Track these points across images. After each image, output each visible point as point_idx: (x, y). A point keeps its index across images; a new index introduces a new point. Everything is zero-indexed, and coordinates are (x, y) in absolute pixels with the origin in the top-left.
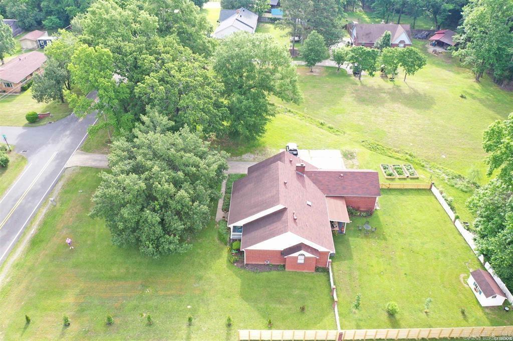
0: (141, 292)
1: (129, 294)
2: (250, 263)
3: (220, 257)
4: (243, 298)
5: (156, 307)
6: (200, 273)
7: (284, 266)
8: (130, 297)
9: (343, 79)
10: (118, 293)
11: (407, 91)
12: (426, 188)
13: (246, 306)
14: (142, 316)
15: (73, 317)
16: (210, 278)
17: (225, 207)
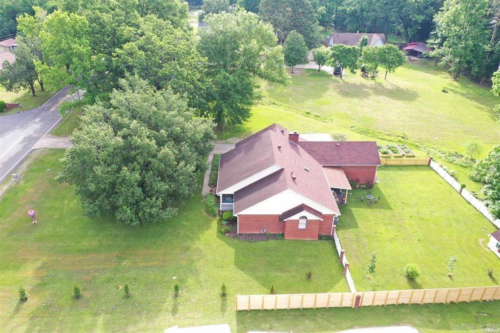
0: (116, 264)
1: (102, 267)
2: (244, 233)
3: (208, 227)
4: (238, 267)
5: (135, 279)
6: (186, 244)
7: (283, 235)
8: (103, 270)
9: (324, 78)
10: (88, 266)
11: (389, 87)
12: (424, 164)
13: (242, 275)
14: (118, 288)
15: (32, 291)
16: (199, 248)
17: (211, 182)
